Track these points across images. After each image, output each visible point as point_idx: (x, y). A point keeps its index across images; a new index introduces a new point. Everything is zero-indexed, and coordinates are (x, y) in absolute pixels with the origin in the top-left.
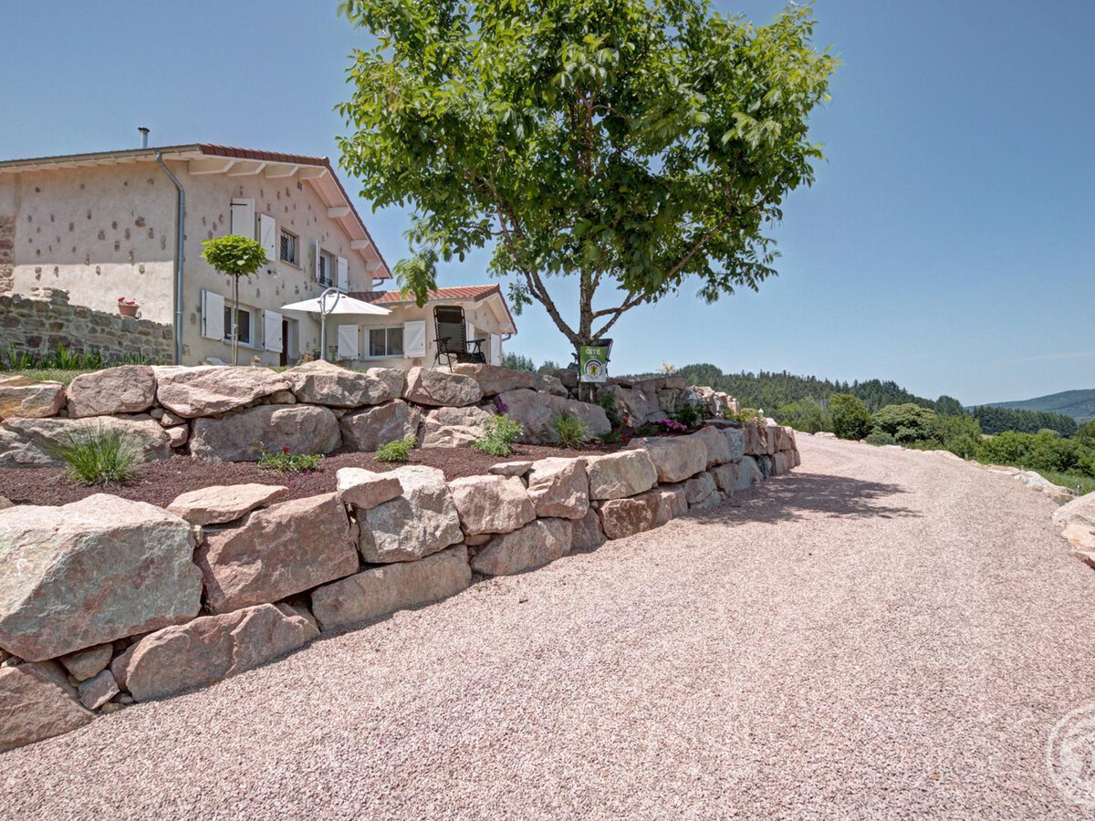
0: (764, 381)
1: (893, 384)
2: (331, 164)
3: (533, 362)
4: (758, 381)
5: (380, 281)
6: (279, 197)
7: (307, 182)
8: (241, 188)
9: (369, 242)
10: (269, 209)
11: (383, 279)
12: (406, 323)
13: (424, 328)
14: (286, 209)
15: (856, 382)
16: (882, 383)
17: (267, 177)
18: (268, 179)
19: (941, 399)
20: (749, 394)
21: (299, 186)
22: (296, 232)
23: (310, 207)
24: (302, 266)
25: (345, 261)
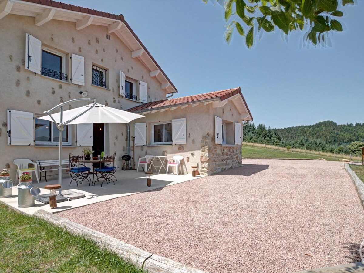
0: (358, 127)
2: (125, 19)
3: (254, 124)
4: (355, 127)
5: (171, 94)
6: (89, 43)
7: (113, 34)
8: (52, 35)
9: (159, 71)
10: (80, 51)
11: (172, 93)
12: (173, 120)
13: (185, 123)
14: (97, 51)
17: (78, 29)
18: (79, 31)
20: (351, 133)
21: (108, 37)
22: (106, 67)
23: (117, 51)
24: (110, 88)
25: (146, 84)
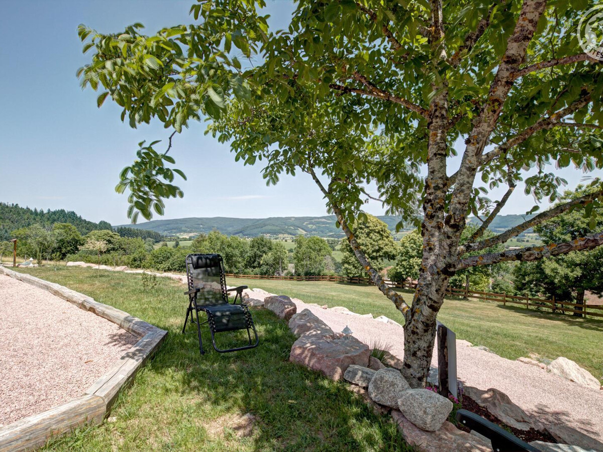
1: (73, 213)
15: (49, 210)
16: (66, 212)
19: (101, 223)
